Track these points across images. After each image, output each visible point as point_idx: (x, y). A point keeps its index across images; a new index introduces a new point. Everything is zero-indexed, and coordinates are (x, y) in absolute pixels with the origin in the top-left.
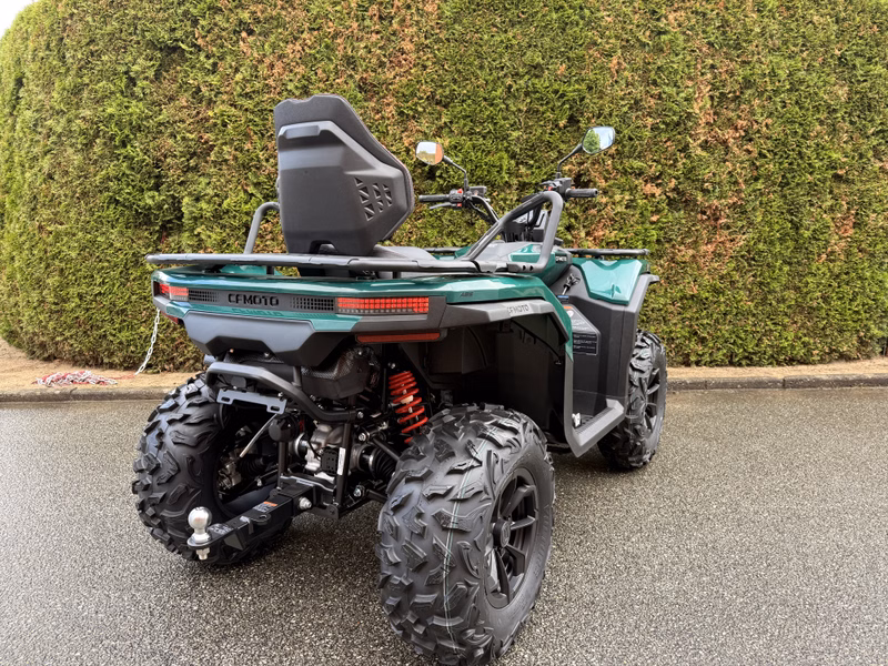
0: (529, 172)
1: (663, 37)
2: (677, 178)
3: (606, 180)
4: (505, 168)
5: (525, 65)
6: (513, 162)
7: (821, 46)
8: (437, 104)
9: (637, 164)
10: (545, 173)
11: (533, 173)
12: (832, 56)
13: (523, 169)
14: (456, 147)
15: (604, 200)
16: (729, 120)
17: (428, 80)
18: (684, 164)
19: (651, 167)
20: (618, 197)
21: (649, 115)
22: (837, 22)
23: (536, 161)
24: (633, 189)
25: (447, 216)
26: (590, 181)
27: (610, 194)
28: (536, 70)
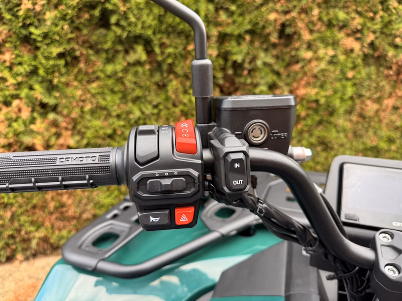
0: (230, 20)
2: (374, 32)
3: (311, 32)
9: (342, 15)
10: (250, 22)
11: (234, 22)
13: (223, 16)
15: (309, 55)
18: (382, 17)
19: (353, 19)
20: (321, 52)
23: (239, 7)
24: (335, 44)
25: (130, 77)
26: (295, 33)
27: (314, 48)
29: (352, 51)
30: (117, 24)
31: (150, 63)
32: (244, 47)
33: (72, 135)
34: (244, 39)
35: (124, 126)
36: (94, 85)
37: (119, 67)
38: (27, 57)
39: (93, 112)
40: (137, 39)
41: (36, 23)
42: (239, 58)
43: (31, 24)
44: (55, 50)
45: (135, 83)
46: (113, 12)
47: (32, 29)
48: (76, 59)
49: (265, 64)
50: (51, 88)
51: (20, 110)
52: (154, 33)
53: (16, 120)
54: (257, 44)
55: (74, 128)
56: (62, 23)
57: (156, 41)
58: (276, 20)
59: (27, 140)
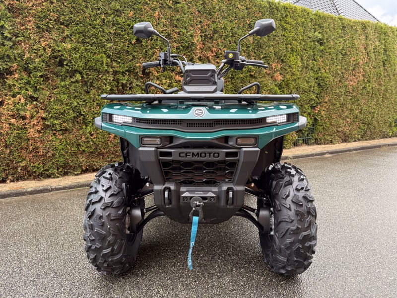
0: (118, 66)
1: (178, 5)
4: (105, 62)
5: (111, 9)
6: (109, 60)
7: (242, 19)
8: (61, 24)
10: (127, 67)
11: (120, 66)
12: (246, 23)
13: (115, 64)
14: (75, 49)
16: (209, 47)
17: (55, 10)
21: (175, 41)
22: (247, 9)
23: (121, 60)
24: (170, 78)
28: (117, 12)
29: (180, 81)
30: (67, 65)
31: (82, 82)
32: (126, 77)
33: (44, 113)
34: (126, 74)
35: (69, 109)
36: (56, 90)
37: (67, 83)
38: (25, 76)
39: (54, 102)
40: (76, 71)
41: (31, 63)
42: (124, 82)
43: (29, 63)
44: (39, 74)
45: (74, 90)
46: (65, 60)
47: (29, 65)
48: (48, 78)
49: (137, 85)
50: (36, 90)
51: (20, 99)
52: (83, 69)
53: (18, 104)
54: (132, 76)
55: (45, 109)
56: (42, 63)
57: (84, 72)
58: (139, 66)
59: (22, 113)
